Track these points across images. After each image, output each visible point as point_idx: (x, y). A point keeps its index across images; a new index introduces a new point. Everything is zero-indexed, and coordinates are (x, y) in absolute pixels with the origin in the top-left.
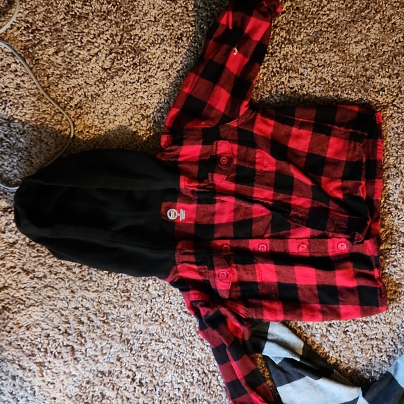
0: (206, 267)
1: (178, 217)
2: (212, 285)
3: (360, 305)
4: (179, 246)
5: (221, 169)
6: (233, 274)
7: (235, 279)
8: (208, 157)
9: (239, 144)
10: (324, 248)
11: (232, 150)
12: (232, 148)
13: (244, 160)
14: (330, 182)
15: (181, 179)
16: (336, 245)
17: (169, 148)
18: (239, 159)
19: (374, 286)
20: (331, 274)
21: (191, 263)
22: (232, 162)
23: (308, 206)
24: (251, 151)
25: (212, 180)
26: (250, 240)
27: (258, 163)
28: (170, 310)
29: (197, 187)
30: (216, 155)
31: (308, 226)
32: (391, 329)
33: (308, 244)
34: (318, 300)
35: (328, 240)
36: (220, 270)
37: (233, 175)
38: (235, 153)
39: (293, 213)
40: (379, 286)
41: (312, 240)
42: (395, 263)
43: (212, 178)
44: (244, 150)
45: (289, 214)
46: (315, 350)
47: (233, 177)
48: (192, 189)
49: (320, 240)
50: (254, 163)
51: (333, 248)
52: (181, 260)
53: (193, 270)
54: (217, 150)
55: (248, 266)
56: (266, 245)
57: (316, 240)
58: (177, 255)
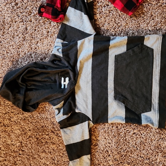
3: (124, 5)
19: (136, 3)
32: (125, 26)
40: (137, 4)
42: (150, 4)
46: (94, 8)
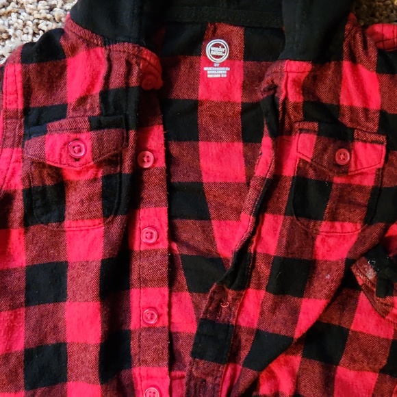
0: (97, 112)
1: (211, 64)
2: (56, 124)
4: (147, 54)
5: (325, 150)
6: (79, 173)
7: (71, 176)
8: (349, 125)
9: (374, 188)
10: (149, 359)
11: (362, 174)
12: (366, 174)
13: (340, 199)
14: (289, 372)
15: (305, 64)
16: (156, 383)
17: (370, 42)
18: (344, 188)
20: (94, 375)
21: (107, 78)
22: (338, 174)
23: (243, 322)
24: (359, 214)
25: (301, 130)
26: (165, 209)
27: (332, 227)
28: (18, 32)
29: (286, 98)
30: (353, 139)
31: (202, 323)
33: (158, 326)
34: (32, 346)
35: (166, 369)
36: (89, 144)
37: (311, 174)
38: (356, 181)
39: (231, 294)
41: (165, 336)
43: (308, 131)
44: (362, 199)
45: (229, 288)
47: (307, 173)
48: (283, 87)
49: (166, 352)
50: (333, 218)
51: (149, 377)
52: (115, 55)
53: (92, 85)
54: (365, 142)
55: (98, 205)
56: (157, 243)
57: (166, 344)
58: (128, 47)
